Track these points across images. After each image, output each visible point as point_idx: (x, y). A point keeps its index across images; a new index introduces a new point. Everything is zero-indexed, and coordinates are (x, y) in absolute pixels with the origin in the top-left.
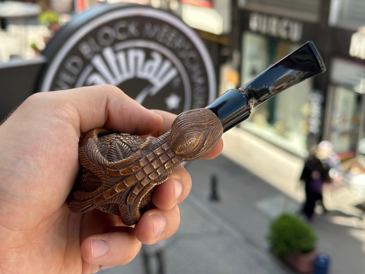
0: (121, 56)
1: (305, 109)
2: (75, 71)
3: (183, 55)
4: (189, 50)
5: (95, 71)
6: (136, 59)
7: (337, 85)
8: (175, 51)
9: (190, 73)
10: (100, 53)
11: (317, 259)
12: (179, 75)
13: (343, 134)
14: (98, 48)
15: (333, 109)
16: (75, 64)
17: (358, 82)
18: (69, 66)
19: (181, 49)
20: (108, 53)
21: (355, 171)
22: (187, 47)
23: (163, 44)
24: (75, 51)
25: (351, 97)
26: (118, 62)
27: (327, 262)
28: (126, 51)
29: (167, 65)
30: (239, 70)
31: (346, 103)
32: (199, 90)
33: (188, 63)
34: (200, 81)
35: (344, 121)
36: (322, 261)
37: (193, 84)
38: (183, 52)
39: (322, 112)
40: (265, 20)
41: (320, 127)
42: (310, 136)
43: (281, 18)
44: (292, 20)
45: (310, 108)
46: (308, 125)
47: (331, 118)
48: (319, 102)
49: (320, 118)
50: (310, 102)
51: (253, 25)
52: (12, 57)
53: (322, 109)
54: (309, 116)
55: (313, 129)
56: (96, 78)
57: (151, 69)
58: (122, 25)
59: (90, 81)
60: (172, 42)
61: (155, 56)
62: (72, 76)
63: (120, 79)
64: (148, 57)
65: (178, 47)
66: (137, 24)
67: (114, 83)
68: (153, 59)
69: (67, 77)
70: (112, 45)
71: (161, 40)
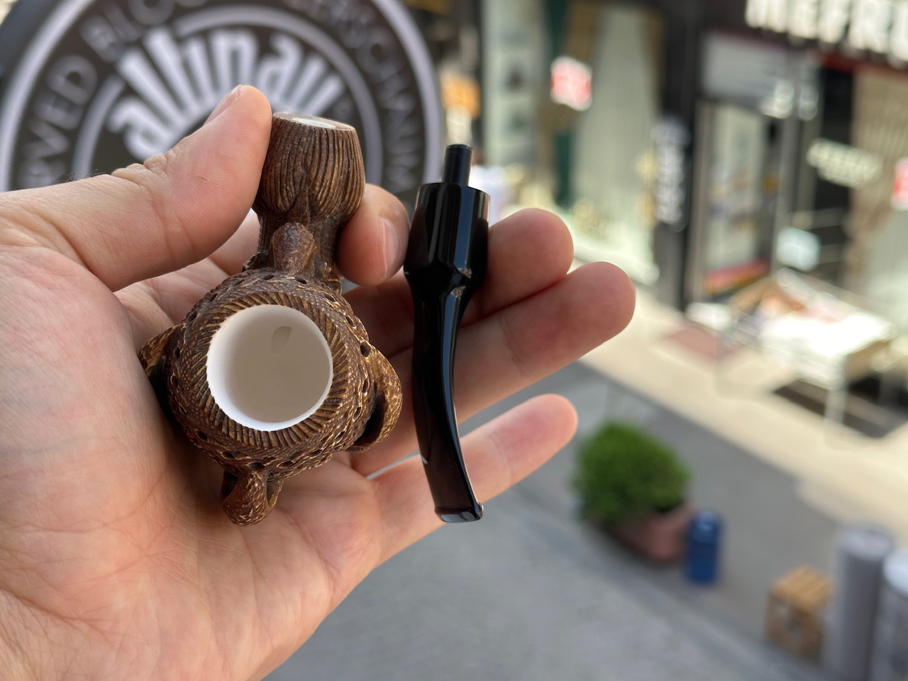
0: (195, 52)
1: (645, 166)
2: (78, 95)
3: (354, 39)
4: (370, 26)
5: (130, 92)
6: (235, 56)
7: (717, 101)
8: (331, 30)
9: (374, 87)
10: (140, 46)
11: (693, 525)
12: (347, 93)
13: (738, 220)
14: (133, 33)
15: (712, 160)
16: (74, 78)
17: (770, 89)
18: (60, 82)
19: (350, 25)
20: (160, 43)
21: (771, 308)
22: (364, 19)
23: (301, 15)
24: (73, 42)
25: (752, 127)
26: (187, 67)
27: (717, 529)
28: (205, 35)
29: (315, 68)
30: (478, 74)
31: (741, 143)
32: (402, 129)
33: (368, 62)
34: (401, 105)
35: (739, 187)
36: (705, 528)
37: (383, 114)
38: (353, 33)
39: (684, 171)
41: (682, 206)
42: (660, 229)
45: (657, 162)
46: (655, 202)
47: (709, 182)
48: (677, 145)
49: (681, 186)
50: (655, 147)
53: (685, 161)
54: (656, 183)
55: (668, 212)
56: (131, 113)
57: (274, 80)
59: (119, 120)
60: (324, 8)
61: (284, 46)
62: (69, 110)
63: (196, 110)
64: (266, 49)
65: (339, 21)
67: (181, 121)
68: (277, 55)
69: (58, 115)
70: (170, 23)
71: (295, 3)
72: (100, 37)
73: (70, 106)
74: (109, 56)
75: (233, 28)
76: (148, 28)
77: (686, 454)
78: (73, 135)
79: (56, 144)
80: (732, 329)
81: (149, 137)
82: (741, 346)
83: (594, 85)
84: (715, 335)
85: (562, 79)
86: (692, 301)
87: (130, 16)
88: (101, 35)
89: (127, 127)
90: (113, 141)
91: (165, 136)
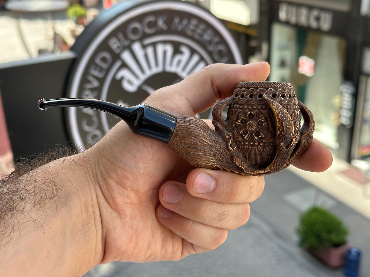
1: (336, 101)
2: (105, 66)
3: (211, 48)
5: (124, 65)
6: (165, 53)
10: (129, 48)
11: (349, 252)
14: (126, 43)
15: (365, 100)
18: (98, 61)
19: (210, 42)
20: (137, 47)
24: (104, 46)
26: (146, 56)
27: (359, 254)
28: (154, 45)
29: (196, 58)
38: (211, 46)
39: (352, 104)
40: (294, 9)
41: (350, 118)
42: (341, 127)
43: (310, 8)
44: (322, 9)
45: (342, 99)
46: (340, 116)
47: (364, 109)
48: (349, 93)
49: (350, 110)
50: (341, 93)
51: (283, 15)
52: (41, 52)
53: (353, 100)
54: (341, 108)
55: (345, 120)
56: (124, 73)
57: (179, 62)
58: (151, 19)
59: (119, 76)
60: (201, 35)
61: (184, 49)
62: (100, 71)
63: (149, 73)
64: (177, 51)
65: (206, 40)
66: (165, 18)
67: (143, 77)
68: (181, 53)
69: (96, 73)
70: (141, 40)
71: (189, 33)
72: (114, 44)
73: (101, 69)
74: (117, 51)
75: (165, 42)
76: (133, 41)
77: (347, 222)
78: (102, 81)
79: (96, 84)
81: (130, 82)
83: (315, 67)
84: (363, 172)
85: (303, 63)
86: (354, 158)
87: (126, 37)
88: (115, 43)
89: (122, 78)
90: (117, 84)
91: (137, 83)
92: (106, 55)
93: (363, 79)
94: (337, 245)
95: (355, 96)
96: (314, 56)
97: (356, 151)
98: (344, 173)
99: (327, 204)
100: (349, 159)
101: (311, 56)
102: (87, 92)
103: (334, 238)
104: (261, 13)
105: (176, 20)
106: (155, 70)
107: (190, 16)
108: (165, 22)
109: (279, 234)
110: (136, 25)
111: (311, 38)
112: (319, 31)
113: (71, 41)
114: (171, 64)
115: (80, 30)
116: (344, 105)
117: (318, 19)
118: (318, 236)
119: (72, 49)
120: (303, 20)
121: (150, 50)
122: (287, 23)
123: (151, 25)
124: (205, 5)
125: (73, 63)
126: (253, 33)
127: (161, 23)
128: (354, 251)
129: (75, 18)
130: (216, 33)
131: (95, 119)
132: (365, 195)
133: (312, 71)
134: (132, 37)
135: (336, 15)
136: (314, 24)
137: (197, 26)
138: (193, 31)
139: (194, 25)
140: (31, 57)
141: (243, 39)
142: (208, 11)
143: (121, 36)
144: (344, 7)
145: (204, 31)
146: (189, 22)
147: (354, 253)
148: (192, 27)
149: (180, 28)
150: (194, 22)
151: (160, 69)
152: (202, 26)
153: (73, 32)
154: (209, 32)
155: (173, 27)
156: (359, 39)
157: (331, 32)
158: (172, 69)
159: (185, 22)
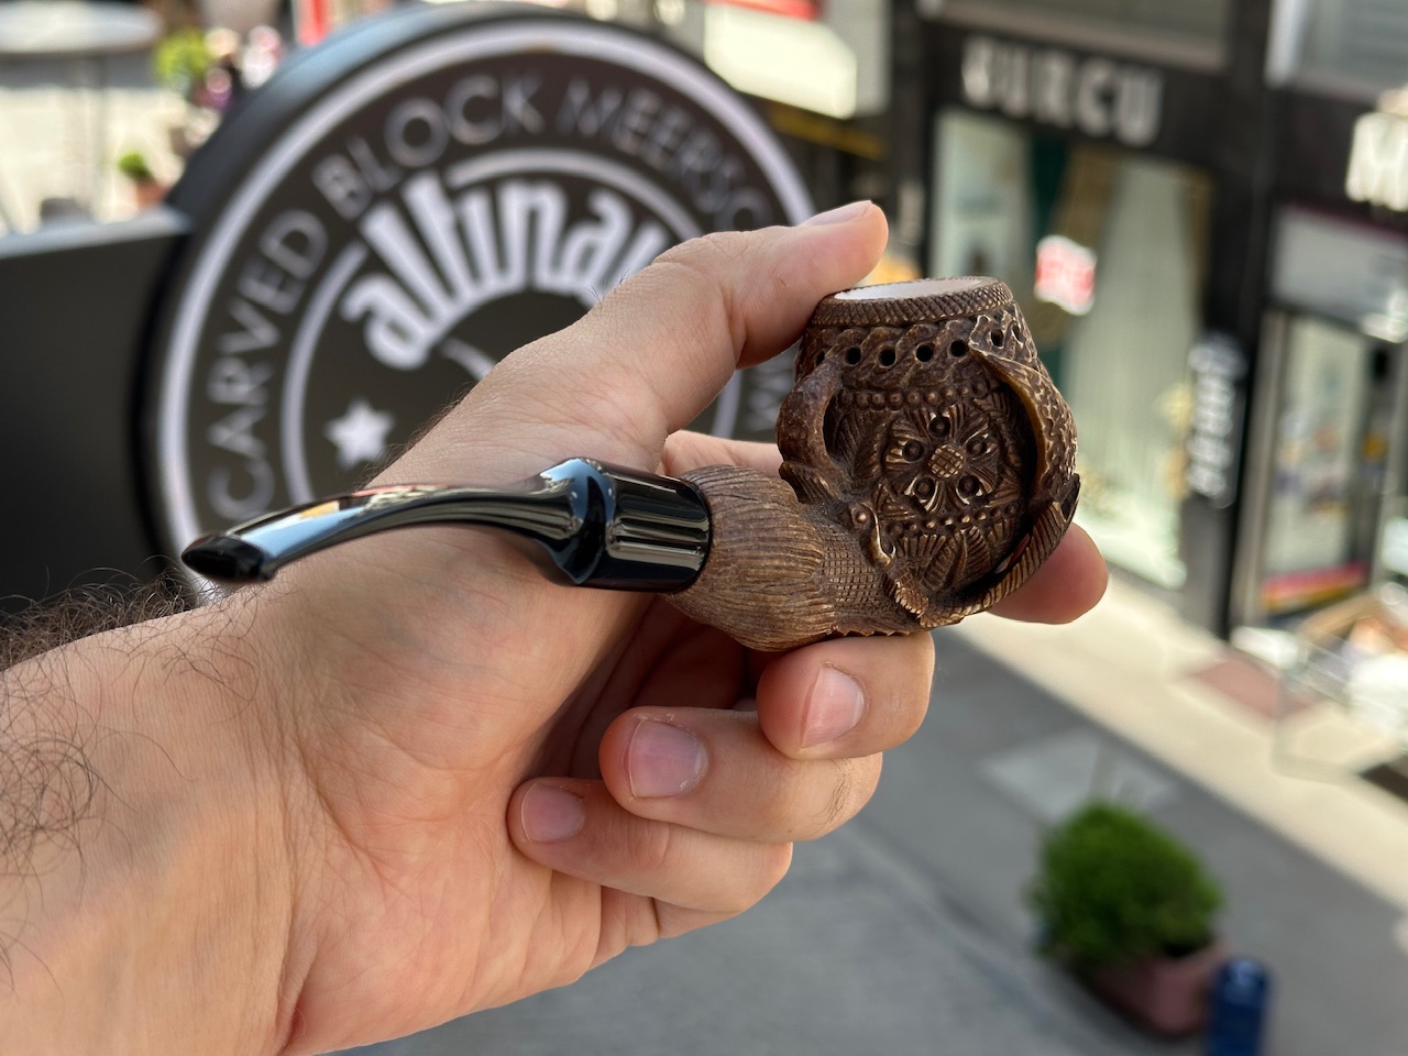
0: (475, 210)
1: (1176, 405)
2: (300, 266)
3: (708, 202)
4: (734, 186)
5: (376, 265)
6: (533, 218)
7: (1295, 312)
8: (678, 186)
10: (396, 199)
11: (1225, 974)
13: (1319, 499)
14: (384, 180)
15: (1283, 405)
16: (296, 242)
18: (273, 246)
19: (706, 179)
20: (424, 196)
21: (1367, 641)
22: (729, 170)
25: (1350, 357)
26: (461, 231)
27: (1261, 983)
28: (491, 187)
29: (651, 239)
30: (922, 253)
31: (1330, 379)
35: (1324, 450)
38: (710, 192)
39: (1234, 417)
40: (1019, 62)
41: (1226, 472)
42: (1193, 506)
43: (1081, 56)
44: (1124, 62)
45: (1196, 401)
46: (1189, 463)
47: (1277, 437)
48: (1223, 378)
49: (1227, 440)
50: (1195, 377)
51: (977, 81)
52: (51, 210)
53: (1236, 401)
54: (1193, 432)
55: (1209, 478)
56: (376, 294)
57: (588, 255)
58: (481, 87)
59: (356, 304)
60: (670, 153)
61: (607, 206)
62: (282, 287)
63: (470, 295)
64: (579, 211)
65: (690, 172)
66: (533, 86)
67: (447, 312)
68: (596, 219)
69: (265, 293)
70: (440, 167)
71: (627, 143)
72: (337, 183)
73: (285, 280)
74: (350, 210)
75: (532, 178)
76: (409, 173)
77: (1218, 862)
78: (288, 325)
79: (264, 335)
80: (1301, 668)
81: (398, 330)
82: (1320, 698)
83: (1099, 278)
84: (1276, 675)
85: (1052, 265)
86: (1240, 622)
87: (383, 156)
88: (337, 179)
89: (368, 315)
90: (347, 335)
91: (425, 332)
92: (305, 223)
93: (1275, 325)
94: (1180, 950)
95: (1246, 388)
96: (1094, 238)
97: (1251, 597)
98: (1204, 677)
99: (1140, 796)
100: (1224, 624)
101: (1080, 237)
102: (231, 368)
103: (1169, 921)
104: (898, 72)
105: (578, 95)
106: (495, 284)
107: (628, 80)
108: (535, 101)
109: (963, 911)
110: (422, 110)
111: (1083, 170)
112: (1110, 143)
113: (168, 170)
114: (557, 262)
115: (203, 126)
116: (1205, 421)
117: (1108, 98)
118: (1109, 916)
119: (173, 198)
120: (1053, 102)
121: (475, 208)
122: (993, 112)
123: (479, 111)
124: (687, 37)
125: (176, 255)
126: (866, 146)
127: (517, 104)
128: (1243, 970)
129: (185, 82)
130: (730, 144)
131: (261, 471)
132: (1285, 761)
133: (1087, 294)
134: (406, 155)
135: (1176, 83)
136: (1093, 117)
137: (655, 118)
138: (643, 136)
139: (644, 114)
140: (12, 231)
141: (829, 168)
142: (697, 61)
143: (362, 151)
144: (1204, 54)
145: (684, 137)
146: (625, 105)
147: (1242, 981)
148: (635, 121)
149: (590, 124)
150: (645, 102)
151: (513, 280)
152: (676, 119)
153: (177, 137)
154: (704, 142)
155: (566, 119)
156: (1260, 173)
157: (1158, 149)
158: (560, 279)
159: (610, 103)
